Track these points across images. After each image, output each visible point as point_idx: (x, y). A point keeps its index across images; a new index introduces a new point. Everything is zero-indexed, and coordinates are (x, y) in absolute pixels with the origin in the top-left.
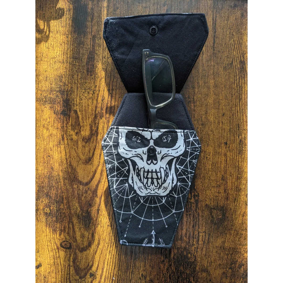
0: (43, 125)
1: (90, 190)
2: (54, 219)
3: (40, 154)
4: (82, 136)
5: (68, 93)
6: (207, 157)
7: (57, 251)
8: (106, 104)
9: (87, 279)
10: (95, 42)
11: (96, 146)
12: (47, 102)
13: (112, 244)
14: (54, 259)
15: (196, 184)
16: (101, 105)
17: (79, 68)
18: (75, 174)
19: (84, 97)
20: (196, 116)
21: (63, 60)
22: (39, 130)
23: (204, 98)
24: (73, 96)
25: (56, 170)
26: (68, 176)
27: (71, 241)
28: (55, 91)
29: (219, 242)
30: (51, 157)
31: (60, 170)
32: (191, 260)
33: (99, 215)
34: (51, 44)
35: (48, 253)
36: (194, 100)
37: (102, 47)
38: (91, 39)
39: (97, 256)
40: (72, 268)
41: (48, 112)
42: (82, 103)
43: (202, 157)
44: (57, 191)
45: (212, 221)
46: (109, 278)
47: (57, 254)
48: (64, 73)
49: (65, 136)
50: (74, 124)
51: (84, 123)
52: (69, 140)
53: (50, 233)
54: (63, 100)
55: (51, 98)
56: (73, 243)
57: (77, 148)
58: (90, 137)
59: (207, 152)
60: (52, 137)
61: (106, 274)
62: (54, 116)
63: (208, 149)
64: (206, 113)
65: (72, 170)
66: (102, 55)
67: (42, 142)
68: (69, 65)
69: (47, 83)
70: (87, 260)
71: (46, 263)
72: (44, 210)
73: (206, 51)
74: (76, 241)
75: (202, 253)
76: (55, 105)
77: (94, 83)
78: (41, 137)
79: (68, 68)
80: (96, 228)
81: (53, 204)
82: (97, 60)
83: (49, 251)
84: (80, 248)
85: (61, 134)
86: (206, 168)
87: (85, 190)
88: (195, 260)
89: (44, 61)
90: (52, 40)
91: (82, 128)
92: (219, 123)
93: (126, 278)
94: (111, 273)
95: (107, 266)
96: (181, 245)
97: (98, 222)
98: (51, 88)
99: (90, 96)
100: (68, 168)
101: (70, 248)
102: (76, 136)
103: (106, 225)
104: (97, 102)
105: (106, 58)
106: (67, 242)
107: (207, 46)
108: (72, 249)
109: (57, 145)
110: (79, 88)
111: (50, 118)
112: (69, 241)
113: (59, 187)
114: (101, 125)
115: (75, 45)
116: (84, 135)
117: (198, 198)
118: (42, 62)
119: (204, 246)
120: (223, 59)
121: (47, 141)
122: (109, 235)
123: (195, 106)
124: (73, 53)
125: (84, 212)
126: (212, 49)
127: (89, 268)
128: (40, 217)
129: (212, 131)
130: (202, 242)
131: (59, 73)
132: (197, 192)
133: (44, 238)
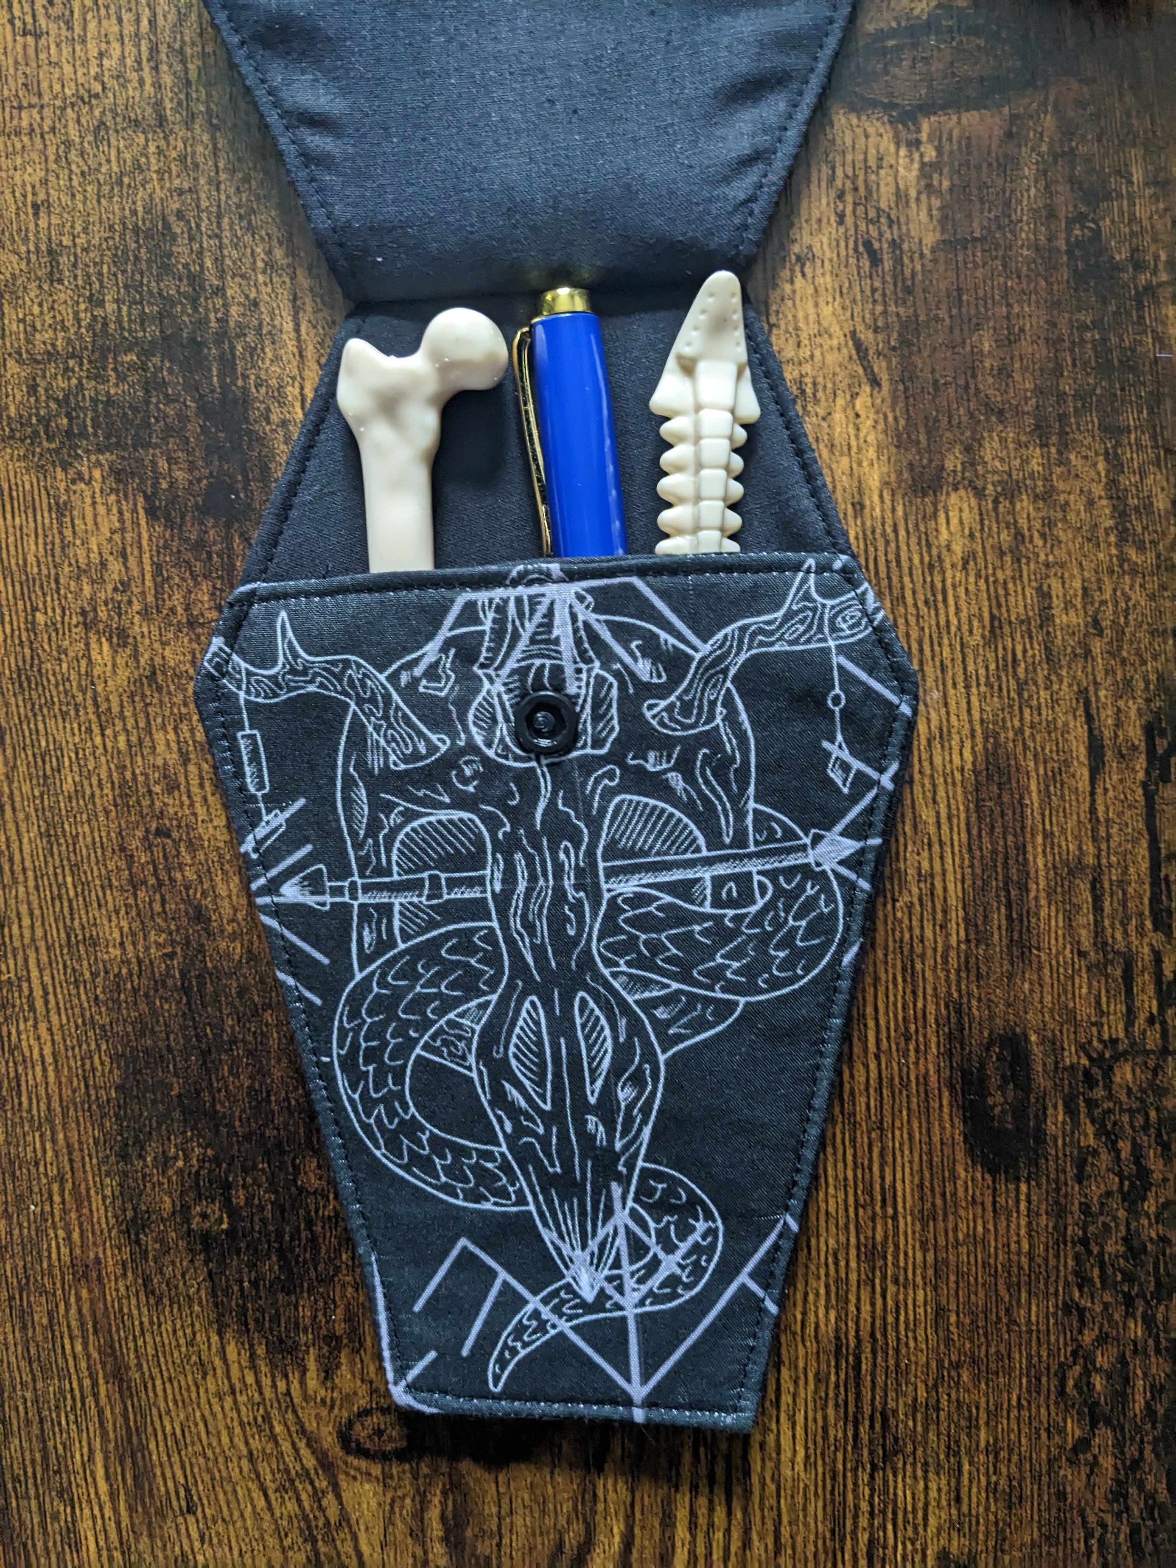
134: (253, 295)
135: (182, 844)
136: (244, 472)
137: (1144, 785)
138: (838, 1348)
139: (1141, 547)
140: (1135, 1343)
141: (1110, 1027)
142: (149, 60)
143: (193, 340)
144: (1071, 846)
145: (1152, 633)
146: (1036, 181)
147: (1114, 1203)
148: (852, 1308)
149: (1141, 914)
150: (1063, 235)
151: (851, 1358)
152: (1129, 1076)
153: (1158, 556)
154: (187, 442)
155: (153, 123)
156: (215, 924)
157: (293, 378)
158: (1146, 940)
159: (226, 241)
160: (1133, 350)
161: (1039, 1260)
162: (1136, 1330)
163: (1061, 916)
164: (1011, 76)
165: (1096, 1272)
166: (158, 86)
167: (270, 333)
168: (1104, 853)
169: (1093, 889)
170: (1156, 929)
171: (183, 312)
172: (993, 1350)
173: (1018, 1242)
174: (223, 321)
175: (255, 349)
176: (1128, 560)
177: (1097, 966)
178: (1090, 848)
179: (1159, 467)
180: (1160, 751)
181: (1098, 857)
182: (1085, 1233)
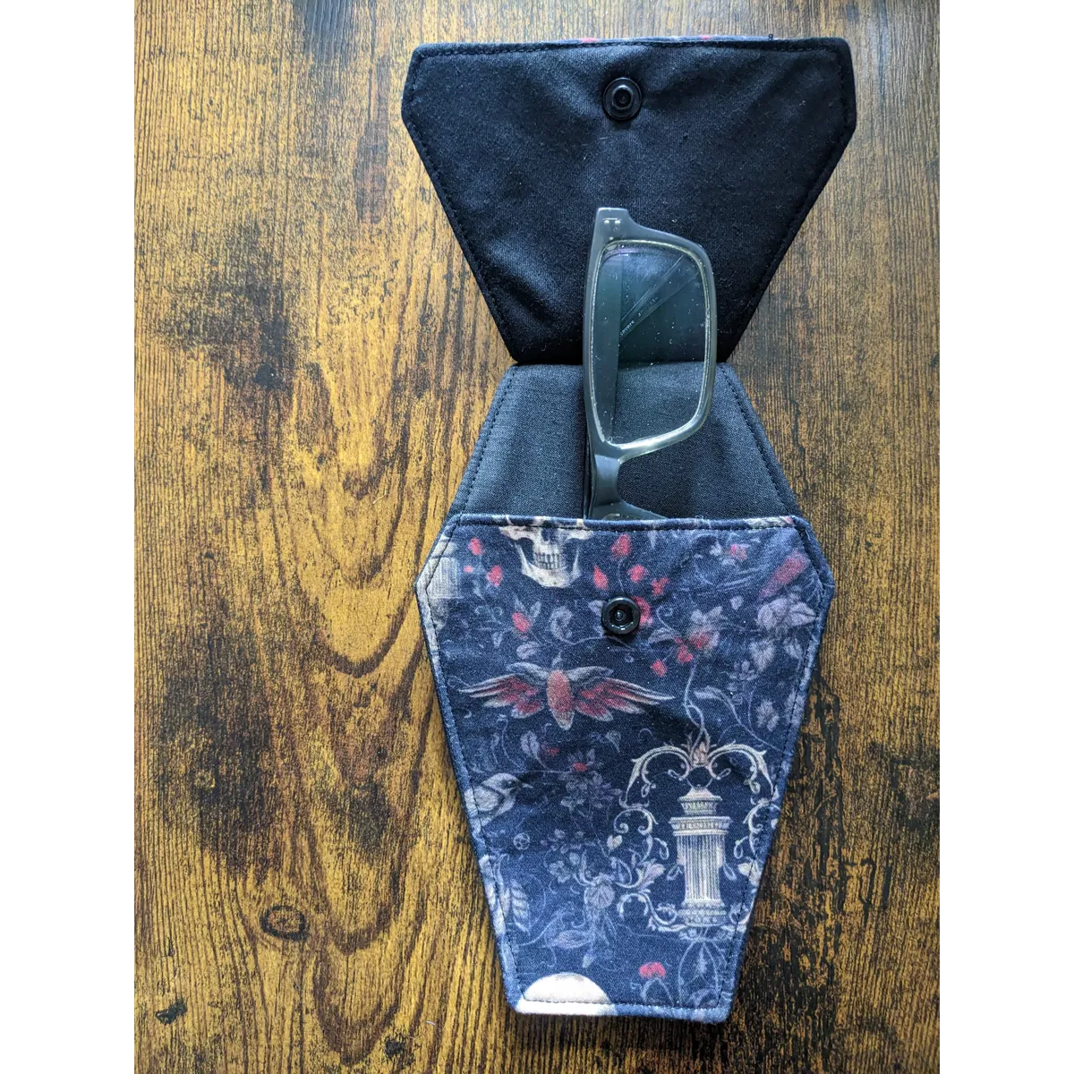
0: (184, 429)
1: (379, 688)
2: (235, 814)
3: (173, 547)
4: (343, 470)
5: (283, 295)
6: (869, 545)
7: (249, 948)
8: (437, 335)
9: (372, 1065)
11: (400, 509)
12: (197, 333)
13: (474, 918)
14: (238, 983)
16: (419, 341)
17: (325, 193)
18: (317, 627)
19: (347, 310)
21: (260, 163)
22: (169, 449)
24: (301, 308)
25: (238, 614)
26: (289, 636)
27: (307, 906)
28: (228, 290)
29: (931, 902)
30: (216, 558)
31: (256, 612)
32: (813, 980)
33: (417, 796)
34: (211, 102)
35: (211, 955)
36: (806, 307)
38: (370, 71)
39: (413, 969)
40: (310, 1021)
41: (201, 374)
44: (245, 698)
45: (900, 816)
46: (467, 1059)
47: (247, 960)
48: (263, 217)
49: (272, 471)
50: (307, 420)
52: (289, 488)
53: (218, 872)
54: (263, 327)
55: (214, 317)
56: (313, 913)
57: (325, 520)
58: (374, 474)
60: (218, 475)
61: (453, 1042)
62: (225, 390)
67: (182, 500)
68: (284, 182)
69: (197, 257)
70: (372, 983)
71: (203, 1000)
72: (193, 780)
74: (327, 905)
75: (858, 950)
76: (230, 348)
78: (175, 476)
79: (279, 194)
81: (229, 755)
82: (397, 158)
83: (217, 949)
84: (343, 935)
85: (255, 466)
88: (830, 982)
89: (185, 170)
90: (212, 83)
91: (340, 437)
92: (918, 396)
93: (539, 1060)
94: (473, 1041)
95: (458, 1011)
97: (416, 826)
98: (213, 277)
99: (371, 303)
100: (286, 604)
101: (301, 934)
102: (318, 469)
103: (451, 836)
104: (400, 329)
106: (289, 908)
108: (309, 941)
109: (241, 511)
110: (327, 274)
111: (210, 401)
112: (299, 908)
113: (254, 683)
114: (421, 421)
115: (309, 101)
116: (349, 464)
117: (836, 716)
118: (176, 172)
119: (869, 923)
120: (922, 132)
121: (200, 492)
122: (463, 880)
123: (810, 331)
124: (300, 132)
127: (379, 1018)
128: (178, 808)
129: (886, 432)
130: (861, 905)
131: (244, 217)
132: (830, 692)
133: (194, 894)
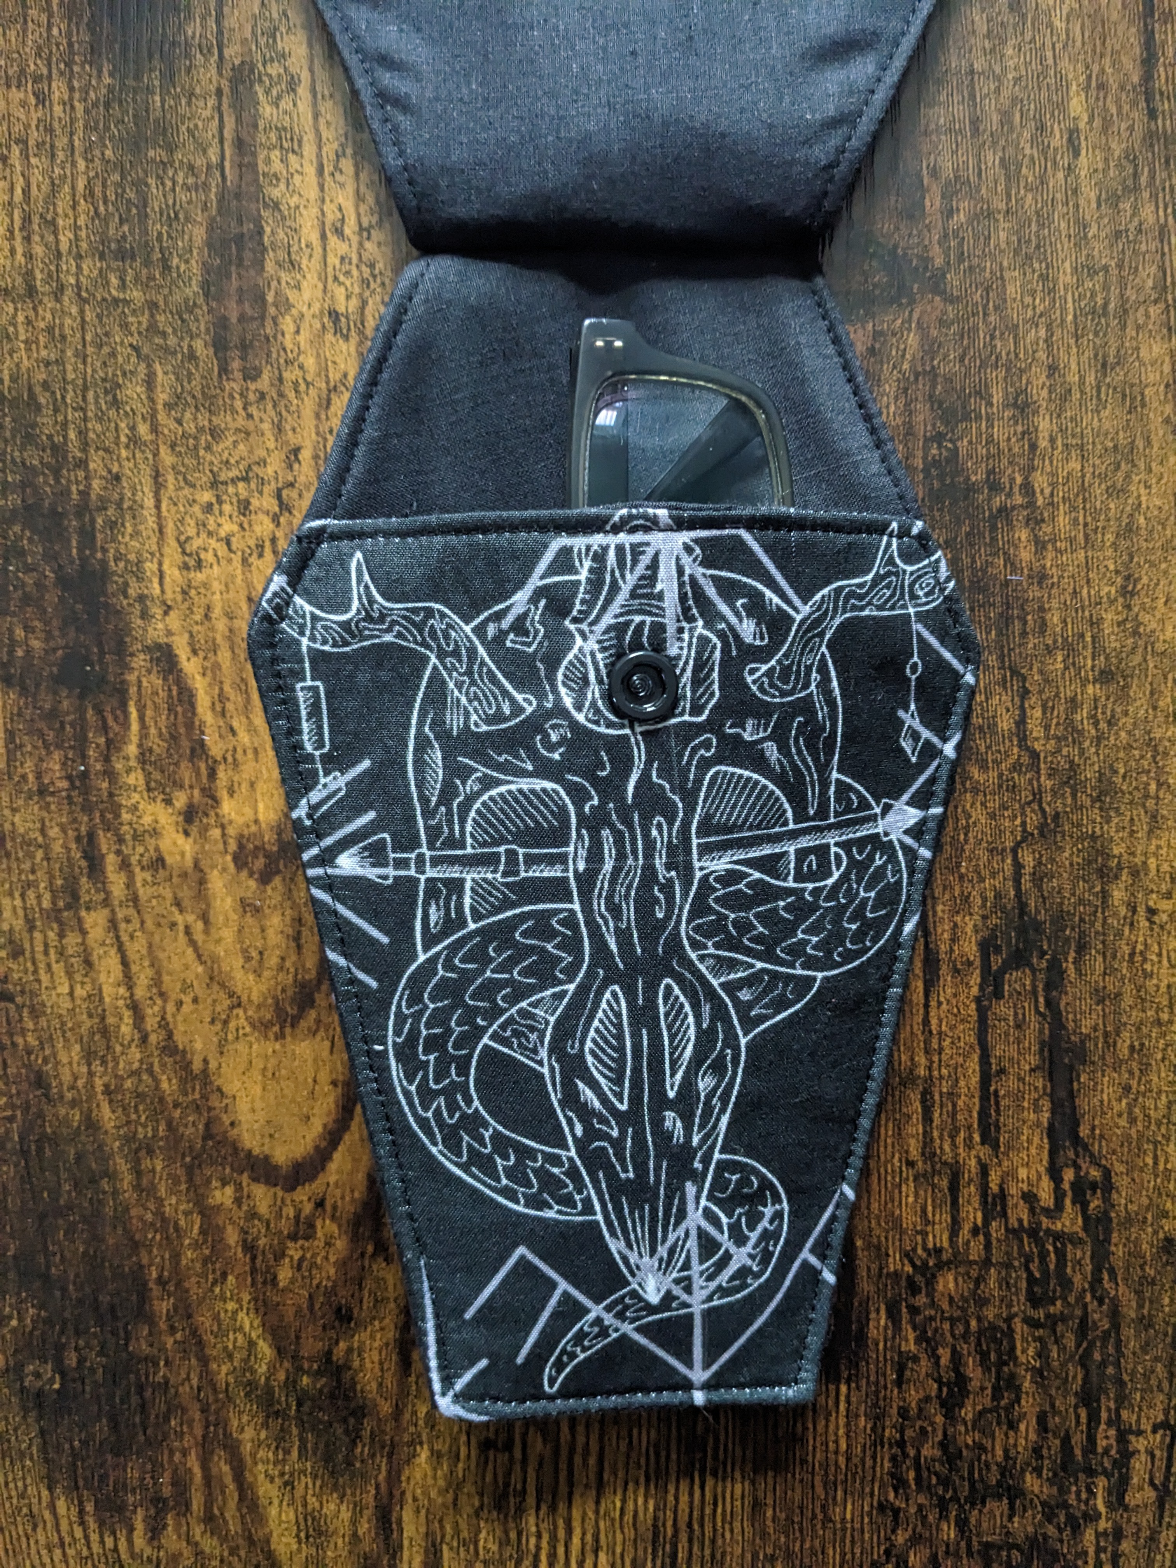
10: (256, 116)
15: (1083, 1104)
20: (1054, 618)
23: (1103, 477)
37: (309, 150)
42: (206, 585)
43: (1115, 914)
51: (233, 732)
59: (1153, 873)
63: (1159, 847)
64: (1127, 592)
65: (183, 1081)
66: (314, 211)
73: (1097, 123)
77: (279, 429)
80: (399, 1474)
86: (1151, 983)
87: (292, 1215)
96: (1003, 1527)
105: (347, 231)
107: (1101, 86)
125: (306, 1366)
126: (1134, 103)
134: (115, 470)
135: (25, 1010)
136: (100, 645)
137: (978, 1000)
138: (656, 1535)
139: (984, 766)
140: (948, 1545)
141: (934, 1237)
142: (21, 230)
143: (53, 512)
144: (903, 1058)
145: (991, 851)
146: (896, 398)
147: (933, 1408)
148: (671, 1498)
149: (969, 1127)
150: (920, 453)
151: (668, 1547)
152: (951, 1285)
153: (1000, 776)
154: (45, 611)
155: (22, 292)
156: (55, 1090)
157: (152, 554)
158: (973, 1152)
159: (90, 414)
160: (984, 571)
161: (855, 1460)
162: (949, 1532)
163: (891, 1125)
164: (877, 292)
165: (912, 1475)
166: (29, 256)
167: (130, 508)
168: (935, 1065)
169: (923, 1101)
170: (983, 1143)
171: (46, 482)
172: (807, 1545)
173: (836, 1442)
174: (85, 494)
175: (116, 523)
176: (971, 779)
177: (924, 1175)
178: (921, 1059)
179: (1005, 688)
180: (994, 968)
181: (930, 1069)
182: (902, 1436)
